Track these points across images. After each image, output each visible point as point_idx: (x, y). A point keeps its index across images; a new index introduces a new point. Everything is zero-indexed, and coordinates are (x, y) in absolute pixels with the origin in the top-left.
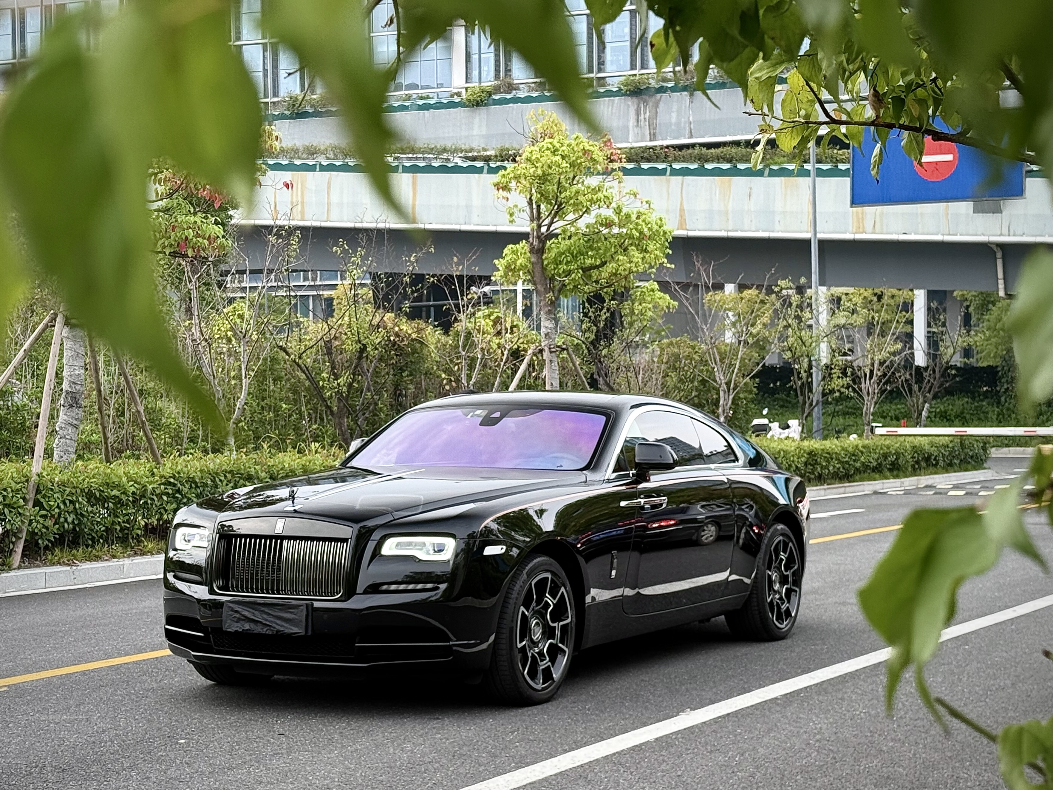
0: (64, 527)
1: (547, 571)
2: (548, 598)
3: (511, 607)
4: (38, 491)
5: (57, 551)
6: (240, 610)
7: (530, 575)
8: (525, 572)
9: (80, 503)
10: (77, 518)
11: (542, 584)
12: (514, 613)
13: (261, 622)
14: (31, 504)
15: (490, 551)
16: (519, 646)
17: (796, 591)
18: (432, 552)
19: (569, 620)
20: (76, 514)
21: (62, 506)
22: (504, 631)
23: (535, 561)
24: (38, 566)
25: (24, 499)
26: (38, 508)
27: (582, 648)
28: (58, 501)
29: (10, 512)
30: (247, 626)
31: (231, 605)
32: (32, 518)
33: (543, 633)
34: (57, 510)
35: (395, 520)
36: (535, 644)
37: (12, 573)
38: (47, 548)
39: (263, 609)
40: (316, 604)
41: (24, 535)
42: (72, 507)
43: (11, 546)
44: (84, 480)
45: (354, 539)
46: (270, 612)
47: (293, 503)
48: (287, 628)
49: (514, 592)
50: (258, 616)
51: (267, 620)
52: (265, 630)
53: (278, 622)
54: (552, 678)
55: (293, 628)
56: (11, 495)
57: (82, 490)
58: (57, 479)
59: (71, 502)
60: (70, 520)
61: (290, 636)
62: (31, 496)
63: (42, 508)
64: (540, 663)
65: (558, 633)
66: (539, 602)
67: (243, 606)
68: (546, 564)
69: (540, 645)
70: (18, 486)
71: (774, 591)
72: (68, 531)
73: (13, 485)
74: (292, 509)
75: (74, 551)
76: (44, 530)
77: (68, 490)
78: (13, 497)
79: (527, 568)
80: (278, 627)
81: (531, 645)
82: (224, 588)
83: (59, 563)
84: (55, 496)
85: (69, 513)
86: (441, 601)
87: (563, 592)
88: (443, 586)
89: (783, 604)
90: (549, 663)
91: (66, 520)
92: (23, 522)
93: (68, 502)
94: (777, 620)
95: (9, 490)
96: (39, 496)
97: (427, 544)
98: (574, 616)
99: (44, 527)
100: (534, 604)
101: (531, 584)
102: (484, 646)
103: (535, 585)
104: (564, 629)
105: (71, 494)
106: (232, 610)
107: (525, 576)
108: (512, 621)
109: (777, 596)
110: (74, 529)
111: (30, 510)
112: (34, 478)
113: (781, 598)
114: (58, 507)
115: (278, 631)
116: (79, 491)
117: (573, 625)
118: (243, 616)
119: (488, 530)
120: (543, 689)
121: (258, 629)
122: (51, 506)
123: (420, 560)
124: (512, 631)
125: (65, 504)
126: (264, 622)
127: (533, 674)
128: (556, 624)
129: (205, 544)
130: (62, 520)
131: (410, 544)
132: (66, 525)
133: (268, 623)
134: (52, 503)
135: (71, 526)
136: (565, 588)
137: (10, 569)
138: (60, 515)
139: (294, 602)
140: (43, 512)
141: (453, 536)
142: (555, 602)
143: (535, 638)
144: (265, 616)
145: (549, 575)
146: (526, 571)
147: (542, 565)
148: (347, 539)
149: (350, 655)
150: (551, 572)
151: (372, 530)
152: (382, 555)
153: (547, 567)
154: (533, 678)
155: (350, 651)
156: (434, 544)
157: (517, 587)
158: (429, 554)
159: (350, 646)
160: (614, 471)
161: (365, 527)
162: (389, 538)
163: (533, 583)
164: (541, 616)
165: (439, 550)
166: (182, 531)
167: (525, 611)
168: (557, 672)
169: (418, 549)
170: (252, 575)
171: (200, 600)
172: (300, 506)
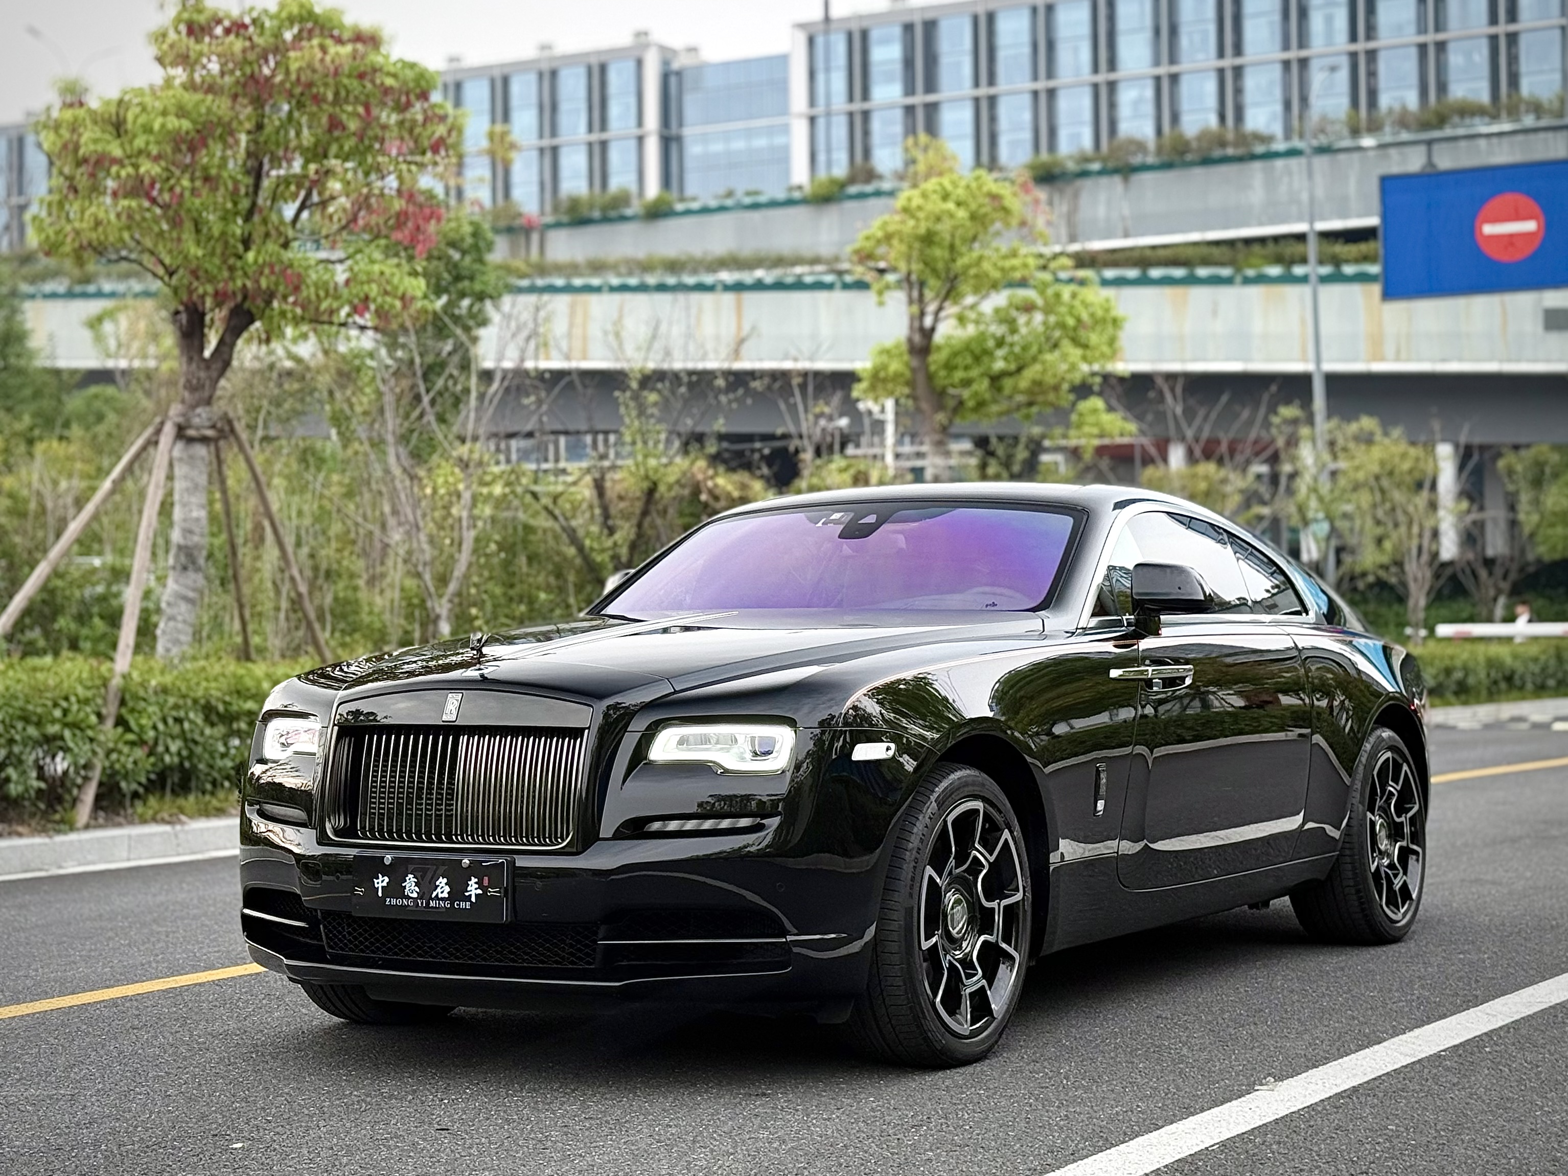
0: (162, 760)
1: (975, 797)
2: (978, 852)
3: (908, 867)
4: (123, 703)
5: (152, 801)
7: (944, 803)
8: (933, 798)
9: (191, 722)
10: (187, 747)
11: (966, 821)
12: (913, 879)
14: (110, 723)
15: (864, 752)
16: (926, 945)
17: (1416, 853)
18: (749, 755)
19: (1019, 896)
20: (185, 740)
21: (161, 727)
22: (894, 916)
23: (953, 776)
24: (119, 825)
25: (99, 715)
26: (120, 730)
27: (1045, 951)
28: (155, 718)
29: (74, 735)
32: (111, 745)
33: (969, 922)
34: (152, 734)
35: (675, 692)
36: (955, 942)
37: (73, 837)
38: (135, 795)
40: (522, 862)
41: (96, 775)
42: (176, 729)
43: (75, 792)
44: (198, 684)
49: (912, 838)
54: (990, 1012)
56: (75, 708)
57: (195, 701)
58: (153, 683)
59: (178, 720)
60: (174, 748)
62: (111, 710)
63: (128, 729)
64: (966, 982)
65: (999, 919)
66: (961, 858)
68: (974, 784)
69: (964, 945)
70: (89, 694)
71: (1380, 852)
72: (170, 768)
73: (80, 691)
74: (476, 673)
75: (181, 801)
76: (130, 766)
77: (171, 701)
78: (79, 710)
79: (938, 790)
81: (947, 944)
82: (348, 832)
83: (154, 820)
84: (151, 709)
85: (173, 738)
86: (768, 855)
87: (1006, 841)
88: (772, 824)
89: (1396, 876)
90: (984, 982)
91: (167, 749)
92: (94, 753)
93: (170, 721)
94: (1387, 905)
95: (73, 699)
96: (124, 711)
97: (741, 739)
98: (1028, 889)
99: (131, 760)
100: (952, 862)
101: (945, 821)
102: (855, 947)
103: (954, 823)
104: (1010, 911)
105: (176, 707)
107: (934, 804)
108: (911, 895)
109: (1386, 862)
110: (181, 764)
111: (109, 732)
112: (117, 682)
113: (1391, 866)
114: (155, 727)
116: (189, 702)
117: (1028, 907)
119: (859, 715)
120: (973, 1034)
122: (141, 727)
123: (726, 771)
124: (910, 913)
125: (165, 721)
127: (952, 1003)
128: (994, 904)
129: (314, 748)
130: (160, 749)
131: (706, 738)
132: (167, 759)
134: (144, 721)
135: (176, 760)
136: (1011, 832)
137: (72, 828)
138: (156, 740)
140: (130, 737)
141: (791, 722)
142: (992, 859)
143: (954, 932)
145: (978, 805)
146: (936, 795)
147: (966, 784)
148: (583, 730)
149: (589, 963)
150: (985, 800)
151: (628, 715)
152: (651, 763)
153: (977, 790)
154: (952, 1012)
155: (588, 955)
156: (753, 739)
157: (919, 828)
158: (743, 759)
159: (586, 946)
160: (1094, 615)
161: (616, 707)
162: (664, 728)
163: (950, 819)
164: (966, 886)
165: (763, 751)
166: (276, 727)
167: (935, 877)
168: (998, 1000)
169: (722, 749)
170: (400, 804)
171: (300, 857)
172: (491, 669)
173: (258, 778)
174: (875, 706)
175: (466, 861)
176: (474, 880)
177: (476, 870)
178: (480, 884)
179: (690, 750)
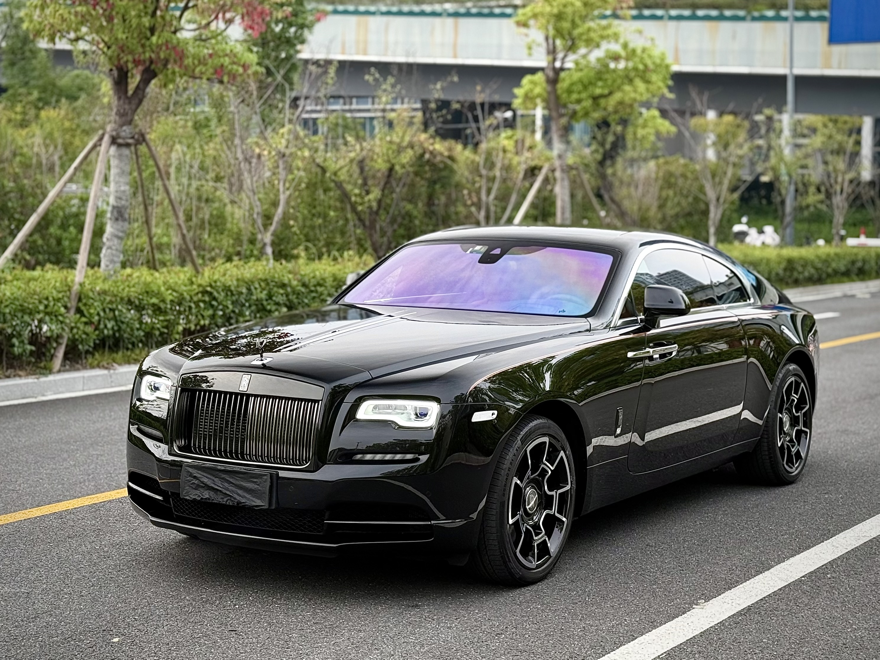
0: (103, 332)
1: (544, 435)
2: (545, 465)
3: (503, 479)
4: (80, 300)
5: (97, 355)
6: (198, 476)
7: (525, 441)
8: (519, 438)
9: (121, 311)
10: (117, 325)
11: (538, 450)
12: (505, 486)
13: (220, 491)
14: (72, 311)
15: (479, 417)
16: (511, 521)
17: (806, 432)
18: (413, 417)
19: (568, 487)
20: (116, 321)
21: (102, 314)
22: (494, 506)
23: (532, 424)
24: (78, 370)
25: (66, 307)
26: (78, 316)
27: (583, 513)
28: (98, 309)
29: (51, 319)
30: (206, 495)
31: (190, 470)
32: (73, 325)
33: (539, 504)
34: (96, 318)
35: (373, 379)
36: (529, 515)
37: (51, 378)
38: (87, 352)
39: (223, 476)
40: (282, 474)
41: (64, 341)
42: (111, 315)
43: (52, 351)
44: (123, 290)
45: (325, 401)
46: (231, 480)
47: (262, 356)
48: (248, 499)
49: (506, 462)
50: (218, 484)
51: (227, 489)
52: (225, 499)
53: (240, 492)
54: (548, 553)
55: (254, 499)
56: (52, 304)
57: (122, 299)
58: (98, 288)
59: (112, 310)
60: (109, 326)
61: (251, 509)
62: (73, 304)
63: (82, 314)
64: (535, 538)
65: (556, 501)
66: (535, 469)
67: (204, 471)
68: (543, 427)
69: (535, 517)
70: (60, 295)
71: (785, 434)
72: (108, 337)
73: (55, 293)
74: (260, 363)
75: (115, 355)
76: (84, 336)
77: (108, 299)
78: (54, 305)
79: (522, 433)
80: (238, 498)
81: (525, 518)
82: (185, 448)
83: (98, 366)
84: (96, 304)
85: (109, 320)
87: (562, 457)
88: (424, 458)
89: (793, 446)
90: (546, 537)
91: (106, 326)
92: (63, 329)
93: (107, 311)
94: (787, 463)
95: (51, 299)
96: (80, 305)
97: (409, 408)
98: (574, 482)
99: (85, 333)
100: (529, 472)
101: (526, 451)
103: (530, 451)
104: (563, 497)
105: (111, 302)
106: (191, 475)
107: (519, 442)
108: (504, 495)
109: (788, 439)
110: (114, 334)
111: (72, 317)
112: (76, 288)
113: (791, 441)
114: (98, 314)
115: (239, 503)
116: (118, 299)
117: (573, 493)
118: (202, 482)
119: (478, 390)
120: (538, 566)
121: (218, 499)
122: (91, 314)
123: (400, 427)
124: (503, 505)
125: (104, 310)
126: (224, 491)
127: (527, 551)
128: (553, 493)
129: (167, 397)
130: (102, 326)
131: (389, 407)
132: (106, 332)
133: (228, 493)
134: (92, 311)
135: (111, 332)
136: (565, 452)
137: (51, 372)
138: (99, 321)
139: (257, 471)
140: (84, 319)
141: (437, 400)
142: (552, 468)
144: (226, 485)
145: (546, 439)
146: (521, 436)
147: (539, 428)
148: (318, 401)
149: (319, 532)
150: (549, 435)
151: (346, 390)
152: (357, 420)
153: (545, 431)
154: (525, 555)
155: (319, 527)
156: (416, 408)
157: (510, 456)
158: (410, 419)
159: (319, 522)
161: (339, 386)
162: (365, 401)
163: (528, 450)
164: (538, 484)
165: (421, 415)
166: (148, 379)
167: (518, 482)
168: (553, 545)
169: (398, 413)
170: (215, 435)
171: (159, 460)
172: (269, 360)
173: (138, 407)
174: (488, 385)
179: (380, 413)
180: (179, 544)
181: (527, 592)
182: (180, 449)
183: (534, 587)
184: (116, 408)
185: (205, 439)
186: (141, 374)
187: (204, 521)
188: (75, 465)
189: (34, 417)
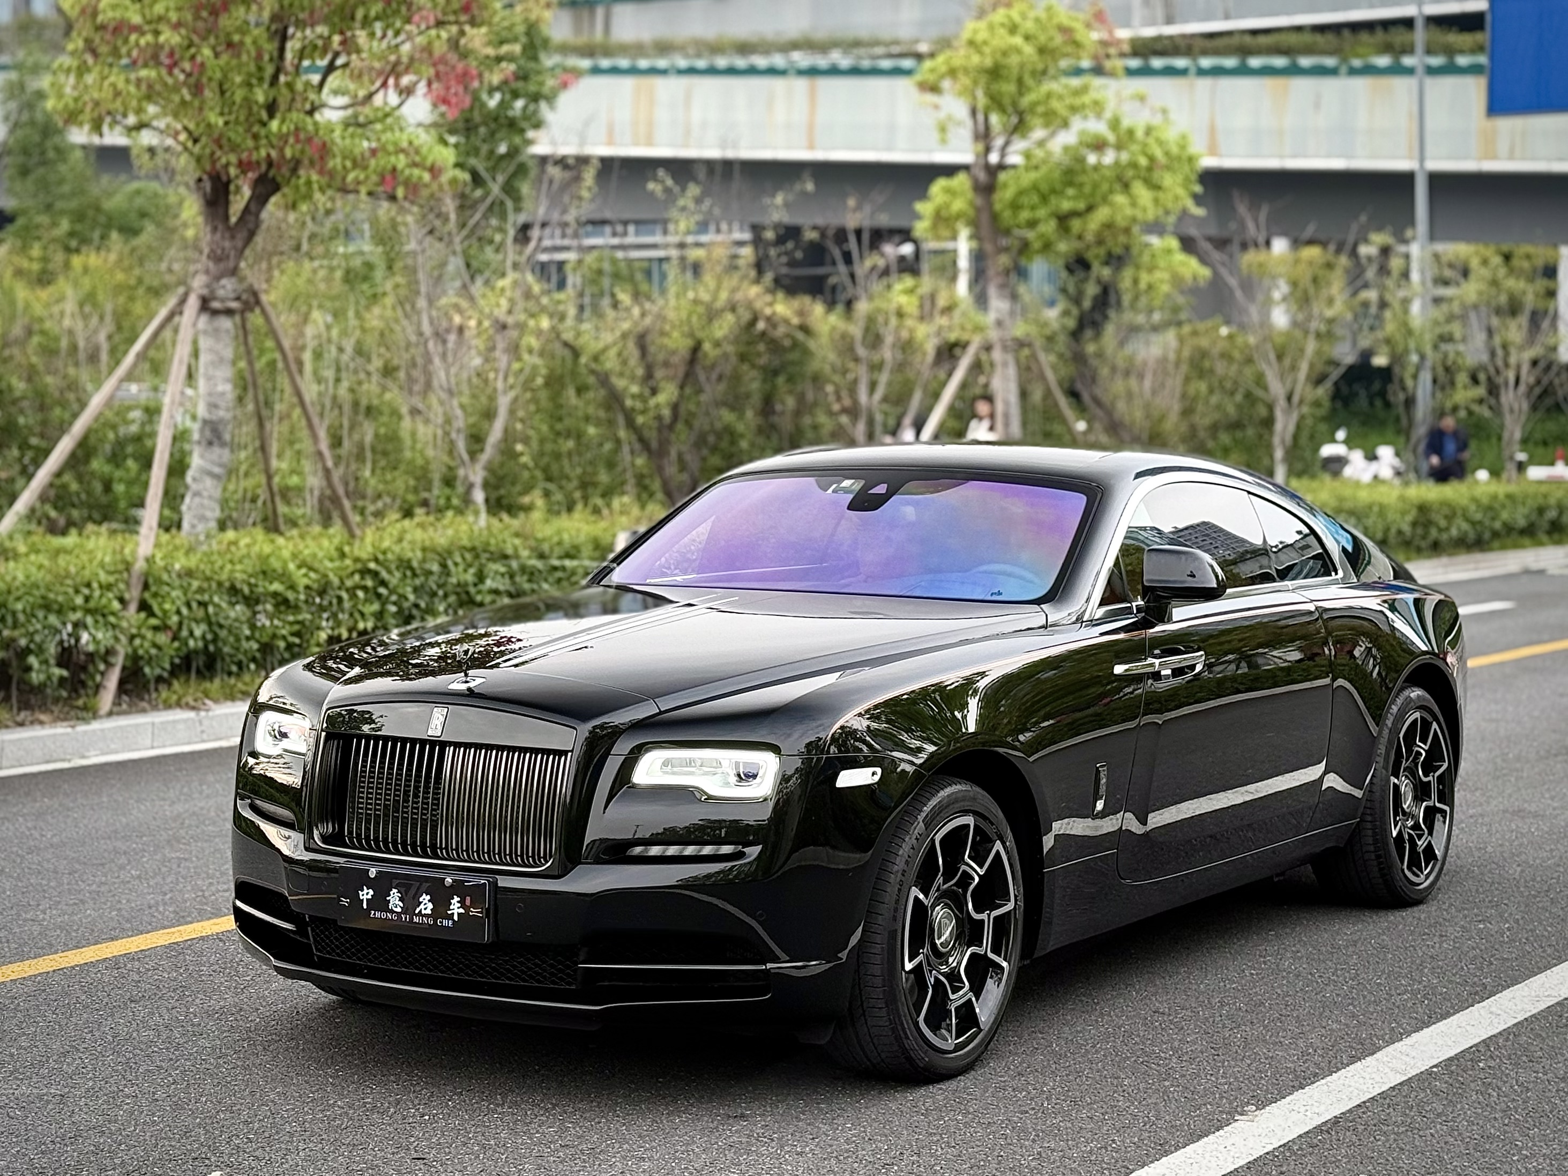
0: (187, 644)
1: (965, 812)
2: (969, 866)
3: (892, 889)
4: (146, 586)
5: (176, 685)
7: (931, 823)
8: (921, 818)
9: (217, 606)
10: (211, 631)
11: (955, 840)
12: (897, 902)
14: (133, 607)
15: (848, 779)
16: (909, 966)
17: (1443, 812)
18: (733, 779)
19: (1010, 906)
20: (210, 624)
21: (185, 611)
22: (878, 939)
23: (943, 793)
24: (144, 711)
25: (122, 600)
26: (143, 615)
27: (1038, 954)
28: (178, 603)
29: (96, 622)
32: (134, 631)
33: (958, 935)
34: (175, 619)
35: (661, 713)
36: (941, 957)
37: (95, 725)
38: (159, 679)
40: (503, 882)
41: (119, 661)
42: (200, 613)
43: (98, 678)
44: (222, 568)
45: (576, 753)
49: (898, 861)
54: (976, 1024)
56: (97, 594)
57: (220, 584)
58: (177, 566)
59: (201, 604)
60: (198, 632)
62: (134, 594)
63: (151, 614)
64: (952, 997)
65: (988, 931)
66: (950, 874)
68: (964, 799)
69: (951, 959)
70: (111, 579)
71: (1404, 813)
72: (196, 652)
73: (102, 575)
74: (464, 687)
75: (207, 685)
76: (153, 651)
77: (195, 584)
78: (101, 596)
79: (926, 809)
81: (934, 961)
82: (334, 839)
83: (179, 705)
84: (174, 594)
85: (197, 622)
86: (749, 881)
87: (998, 852)
88: (753, 852)
89: (1420, 837)
90: (971, 995)
91: (191, 634)
92: (117, 639)
93: (194, 605)
94: (1409, 868)
95: (95, 585)
96: (147, 595)
97: (725, 763)
98: (1021, 897)
99: (155, 645)
100: (940, 879)
101: (933, 840)
103: (941, 842)
104: (1001, 924)
105: (201, 590)
107: (922, 824)
108: (895, 918)
109: (1410, 823)
110: (206, 647)
111: (132, 615)
112: (140, 565)
113: (1416, 827)
114: (178, 612)
116: (214, 585)
117: (1020, 915)
119: (848, 733)
120: (959, 1047)
122: (165, 612)
123: (710, 797)
124: (894, 936)
125: (188, 605)
127: (937, 1018)
128: (984, 916)
129: (302, 749)
130: (185, 633)
131: (690, 762)
132: (191, 643)
134: (167, 606)
135: (200, 644)
136: (1003, 843)
137: (95, 716)
138: (180, 624)
140: (153, 621)
141: (776, 749)
142: (981, 873)
143: (941, 946)
145: (969, 820)
146: (923, 815)
147: (956, 801)
148: (565, 753)
149: (569, 984)
150: (976, 813)
151: (616, 733)
152: (634, 786)
153: (966, 805)
154: (935, 1028)
155: (568, 975)
156: (737, 764)
157: (905, 850)
158: (727, 784)
159: (568, 967)
160: (1103, 603)
161: (602, 727)
162: (647, 751)
163: (938, 838)
164: (954, 900)
165: (747, 777)
166: (268, 719)
167: (921, 896)
168: (985, 1011)
169: (706, 773)
170: (386, 815)
171: (287, 859)
172: (479, 681)
173: (252, 768)
174: (865, 723)
175: (449, 880)
176: (456, 899)
177: (458, 889)
178: (462, 903)
179: (674, 773)
180: (324, 1012)
181: (938, 1094)
182: (325, 839)
183: (952, 1085)
184: (211, 778)
185: (368, 822)
186: (257, 709)
187: (367, 967)
188: (139, 877)
189: (66, 795)
